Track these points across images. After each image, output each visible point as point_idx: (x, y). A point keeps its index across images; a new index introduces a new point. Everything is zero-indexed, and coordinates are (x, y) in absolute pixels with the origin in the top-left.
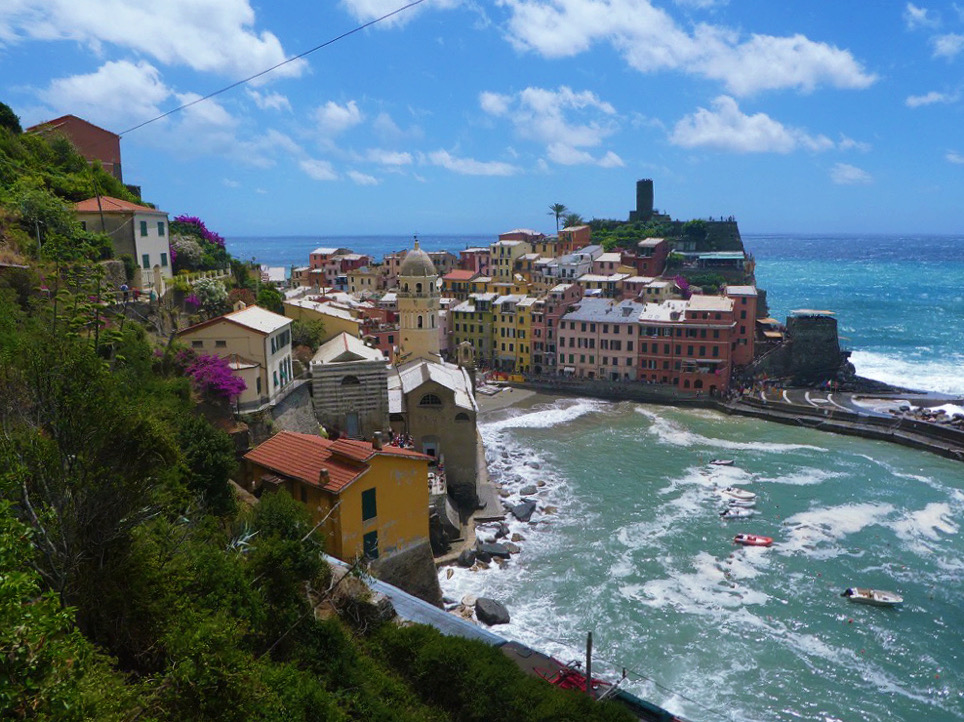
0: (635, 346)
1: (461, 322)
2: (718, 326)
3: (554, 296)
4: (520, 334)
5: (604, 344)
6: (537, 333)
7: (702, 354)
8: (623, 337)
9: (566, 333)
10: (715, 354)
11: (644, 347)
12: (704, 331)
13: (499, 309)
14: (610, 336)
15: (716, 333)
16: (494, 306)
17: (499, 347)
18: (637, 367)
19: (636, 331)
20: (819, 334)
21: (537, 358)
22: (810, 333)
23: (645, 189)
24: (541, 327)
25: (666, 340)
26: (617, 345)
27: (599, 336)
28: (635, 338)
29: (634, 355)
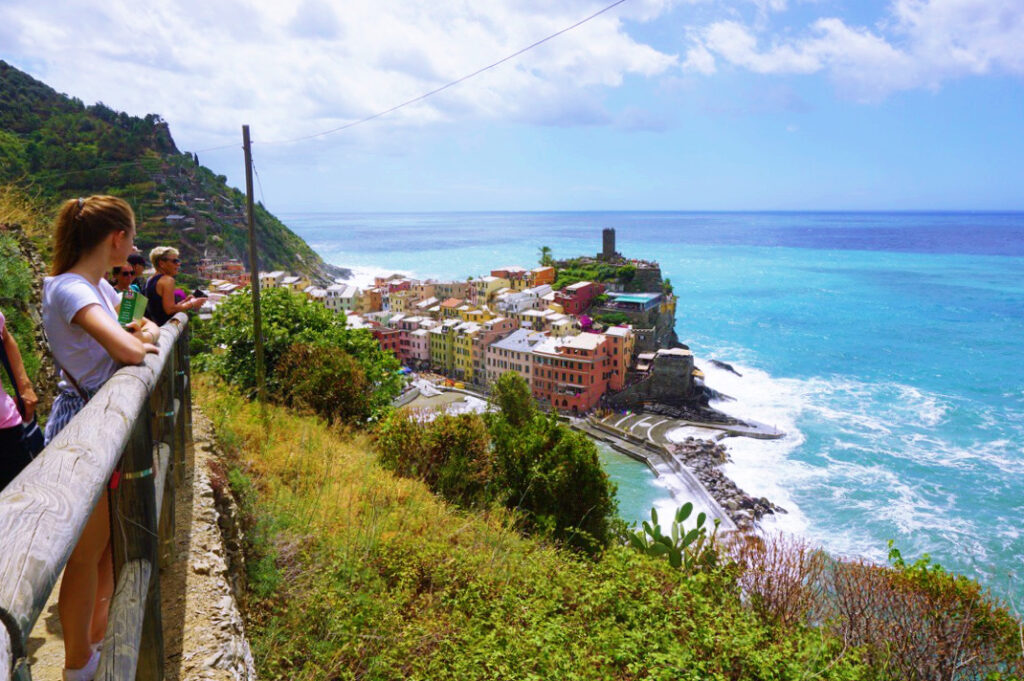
0: (531, 370)
1: (435, 340)
2: (581, 361)
3: (487, 327)
4: (466, 353)
5: (512, 366)
6: (475, 353)
7: (572, 380)
8: (523, 362)
9: (490, 355)
10: (580, 382)
11: (536, 371)
12: (572, 363)
13: (457, 332)
14: (515, 361)
15: (580, 366)
16: (454, 331)
17: (456, 362)
18: (532, 385)
19: (531, 358)
20: (674, 370)
21: (476, 372)
22: (667, 370)
23: (609, 237)
24: (477, 349)
25: (549, 367)
26: (519, 368)
27: (510, 360)
28: (530, 363)
29: (530, 376)
